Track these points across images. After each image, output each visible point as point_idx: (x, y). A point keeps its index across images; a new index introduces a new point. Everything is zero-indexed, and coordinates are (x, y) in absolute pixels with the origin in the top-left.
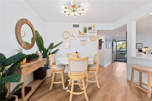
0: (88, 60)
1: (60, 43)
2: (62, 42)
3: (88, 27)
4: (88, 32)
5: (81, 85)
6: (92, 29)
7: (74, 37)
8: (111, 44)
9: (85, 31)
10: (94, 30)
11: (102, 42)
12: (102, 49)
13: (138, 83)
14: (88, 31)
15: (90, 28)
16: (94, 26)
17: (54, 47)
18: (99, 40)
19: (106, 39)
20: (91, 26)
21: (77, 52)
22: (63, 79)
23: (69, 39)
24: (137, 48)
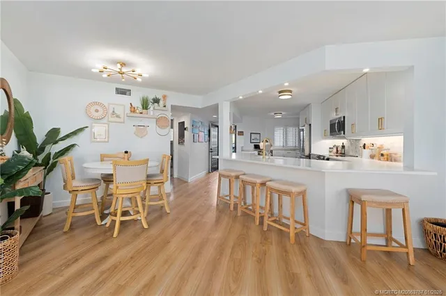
0: (147, 163)
1: (81, 130)
2: (87, 127)
3: (151, 97)
4: (152, 109)
5: (136, 209)
6: (161, 103)
7: (118, 116)
8: (206, 132)
9: (145, 105)
10: (165, 106)
11: (185, 129)
12: (185, 143)
13: (226, 196)
14: (151, 106)
15: (156, 101)
16: (165, 97)
17: (62, 139)
18: (179, 123)
19: (194, 121)
20: (159, 96)
21: (126, 152)
22: (95, 206)
23: (105, 121)
24: (252, 141)
